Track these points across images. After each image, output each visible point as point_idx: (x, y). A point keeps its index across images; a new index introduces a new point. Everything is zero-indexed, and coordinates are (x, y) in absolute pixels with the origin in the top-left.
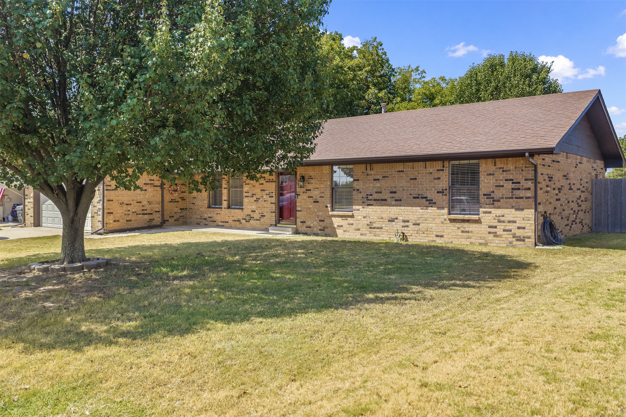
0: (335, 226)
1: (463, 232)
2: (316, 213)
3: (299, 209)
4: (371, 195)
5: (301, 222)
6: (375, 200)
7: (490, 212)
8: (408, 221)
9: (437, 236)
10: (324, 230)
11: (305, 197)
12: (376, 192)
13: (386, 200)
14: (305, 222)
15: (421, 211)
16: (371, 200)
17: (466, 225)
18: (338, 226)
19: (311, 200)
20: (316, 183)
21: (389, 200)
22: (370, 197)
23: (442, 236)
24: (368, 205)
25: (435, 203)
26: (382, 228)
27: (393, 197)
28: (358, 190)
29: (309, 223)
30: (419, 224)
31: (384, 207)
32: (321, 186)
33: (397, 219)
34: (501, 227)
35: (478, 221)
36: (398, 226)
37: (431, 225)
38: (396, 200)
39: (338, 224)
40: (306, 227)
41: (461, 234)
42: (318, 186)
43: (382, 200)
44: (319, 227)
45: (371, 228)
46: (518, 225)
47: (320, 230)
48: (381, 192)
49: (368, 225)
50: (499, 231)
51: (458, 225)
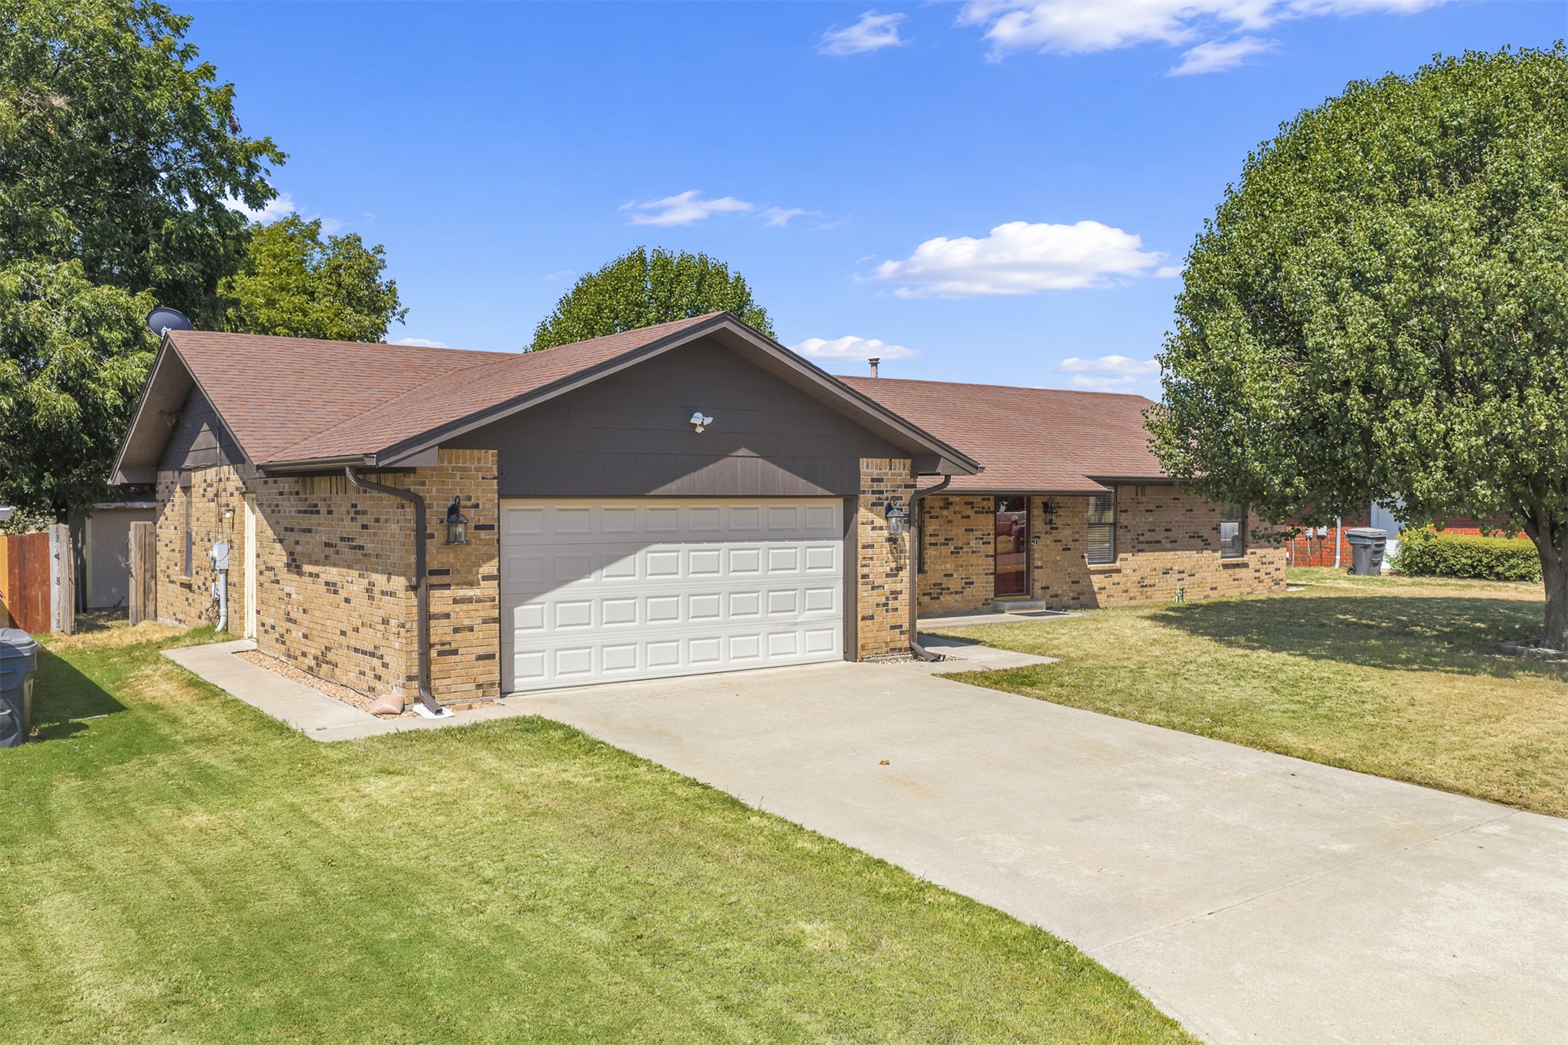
0: (1096, 589)
1: (1234, 580)
2: (1066, 570)
3: (1039, 564)
4: (1143, 535)
5: (1042, 588)
6: (1147, 542)
7: (1255, 553)
8: (1183, 572)
9: (1212, 589)
10: (1078, 598)
11: (1049, 542)
12: (1149, 531)
13: (1160, 542)
14: (1048, 588)
15: (1196, 555)
16: (1142, 542)
17: (1237, 570)
18: (1100, 589)
19: (1059, 546)
20: (1067, 516)
21: (1163, 541)
22: (1142, 539)
23: (1216, 589)
24: (1139, 551)
25: (1210, 544)
26: (1155, 585)
27: (1167, 538)
28: (1126, 527)
29: (1055, 589)
30: (1194, 575)
31: (1156, 554)
32: (1076, 520)
33: (1171, 569)
34: (1264, 569)
35: (1245, 565)
36: (1173, 578)
37: (1206, 574)
38: (1172, 542)
39: (1099, 585)
40: (1051, 597)
41: (1232, 582)
42: (1069, 521)
43: (1156, 542)
44: (1071, 594)
45: (1142, 586)
46: (1275, 566)
47: (1073, 599)
48: (1154, 531)
49: (1139, 582)
50: (1262, 575)
51: (1230, 571)
